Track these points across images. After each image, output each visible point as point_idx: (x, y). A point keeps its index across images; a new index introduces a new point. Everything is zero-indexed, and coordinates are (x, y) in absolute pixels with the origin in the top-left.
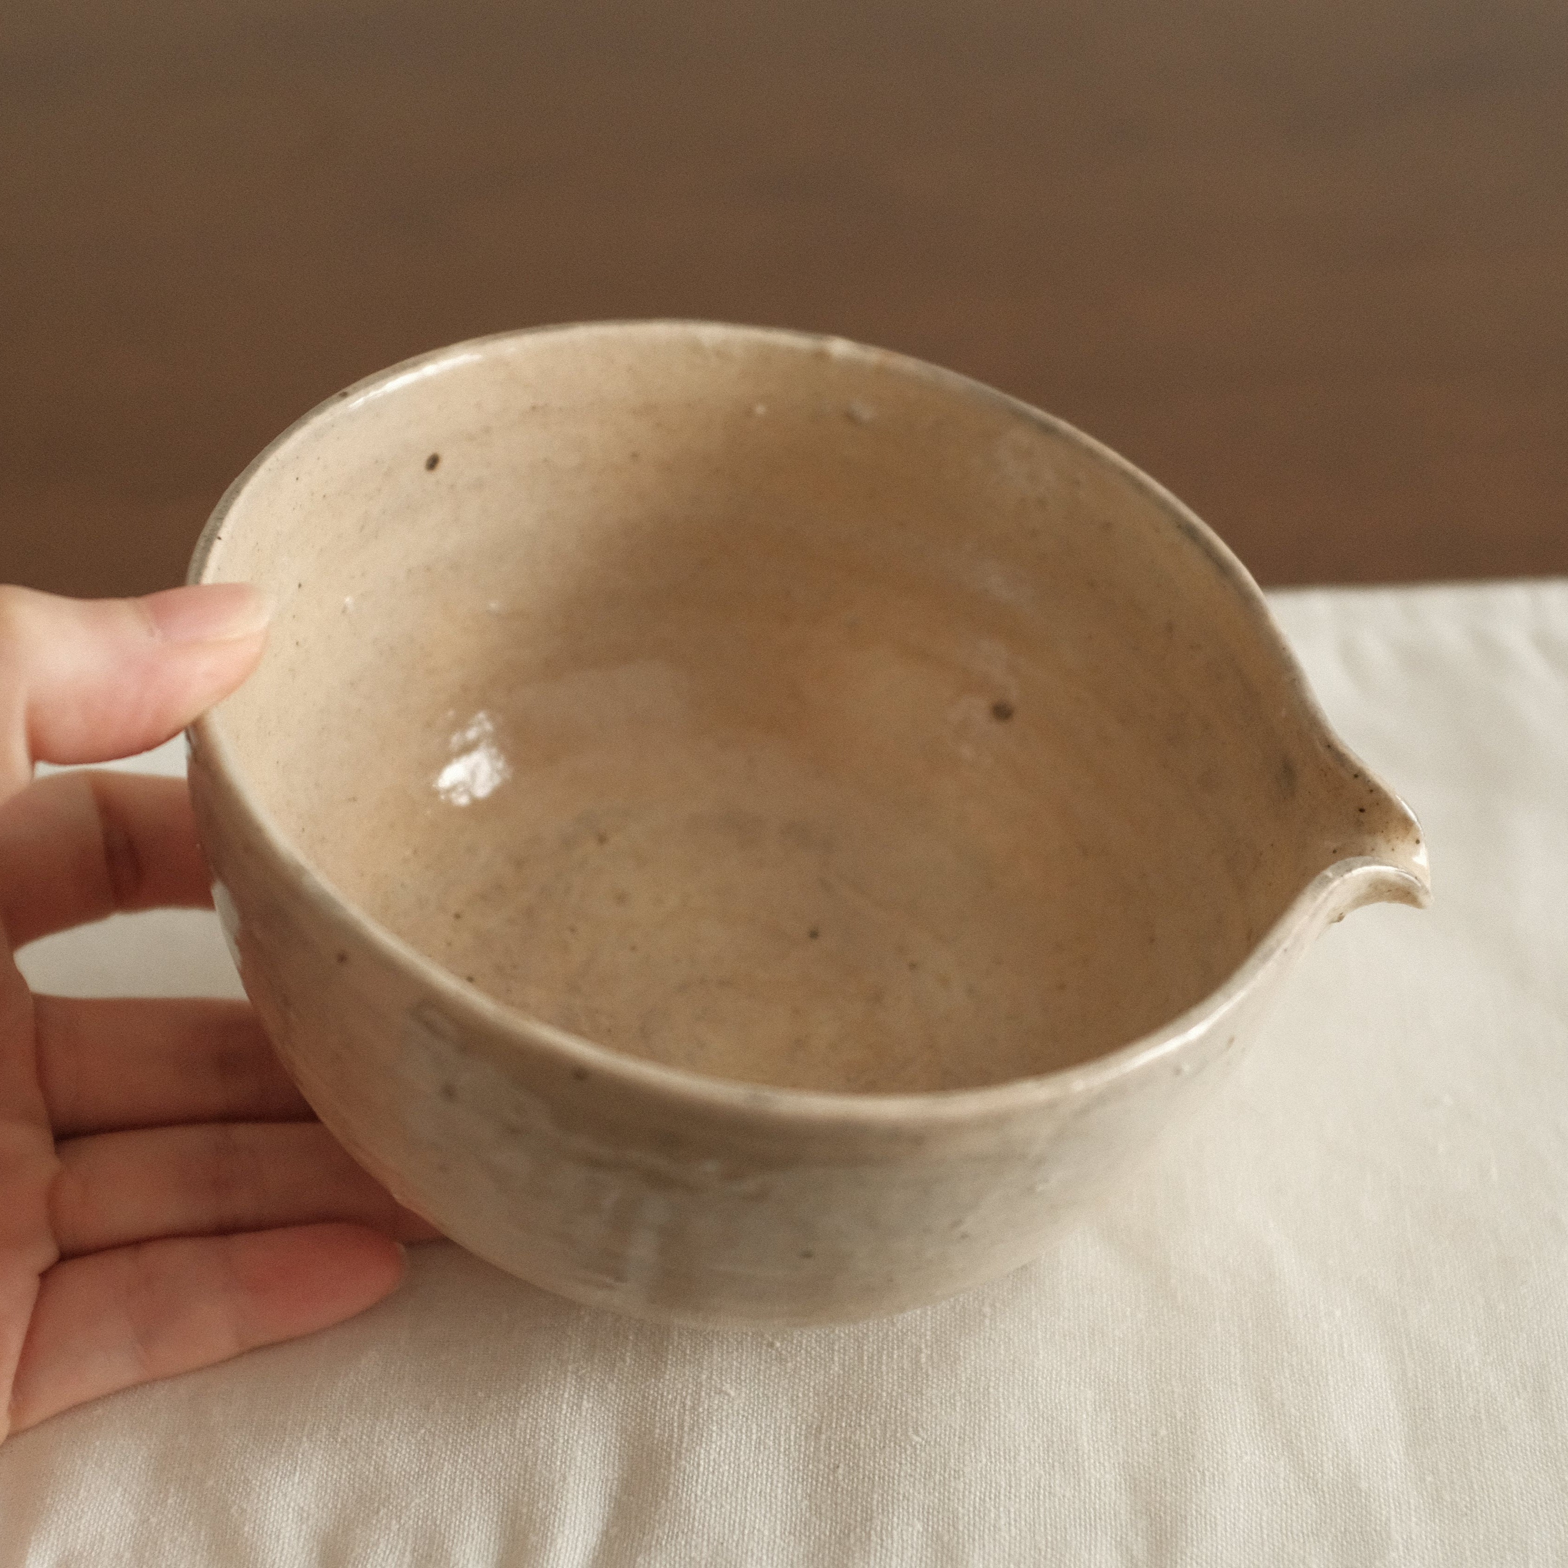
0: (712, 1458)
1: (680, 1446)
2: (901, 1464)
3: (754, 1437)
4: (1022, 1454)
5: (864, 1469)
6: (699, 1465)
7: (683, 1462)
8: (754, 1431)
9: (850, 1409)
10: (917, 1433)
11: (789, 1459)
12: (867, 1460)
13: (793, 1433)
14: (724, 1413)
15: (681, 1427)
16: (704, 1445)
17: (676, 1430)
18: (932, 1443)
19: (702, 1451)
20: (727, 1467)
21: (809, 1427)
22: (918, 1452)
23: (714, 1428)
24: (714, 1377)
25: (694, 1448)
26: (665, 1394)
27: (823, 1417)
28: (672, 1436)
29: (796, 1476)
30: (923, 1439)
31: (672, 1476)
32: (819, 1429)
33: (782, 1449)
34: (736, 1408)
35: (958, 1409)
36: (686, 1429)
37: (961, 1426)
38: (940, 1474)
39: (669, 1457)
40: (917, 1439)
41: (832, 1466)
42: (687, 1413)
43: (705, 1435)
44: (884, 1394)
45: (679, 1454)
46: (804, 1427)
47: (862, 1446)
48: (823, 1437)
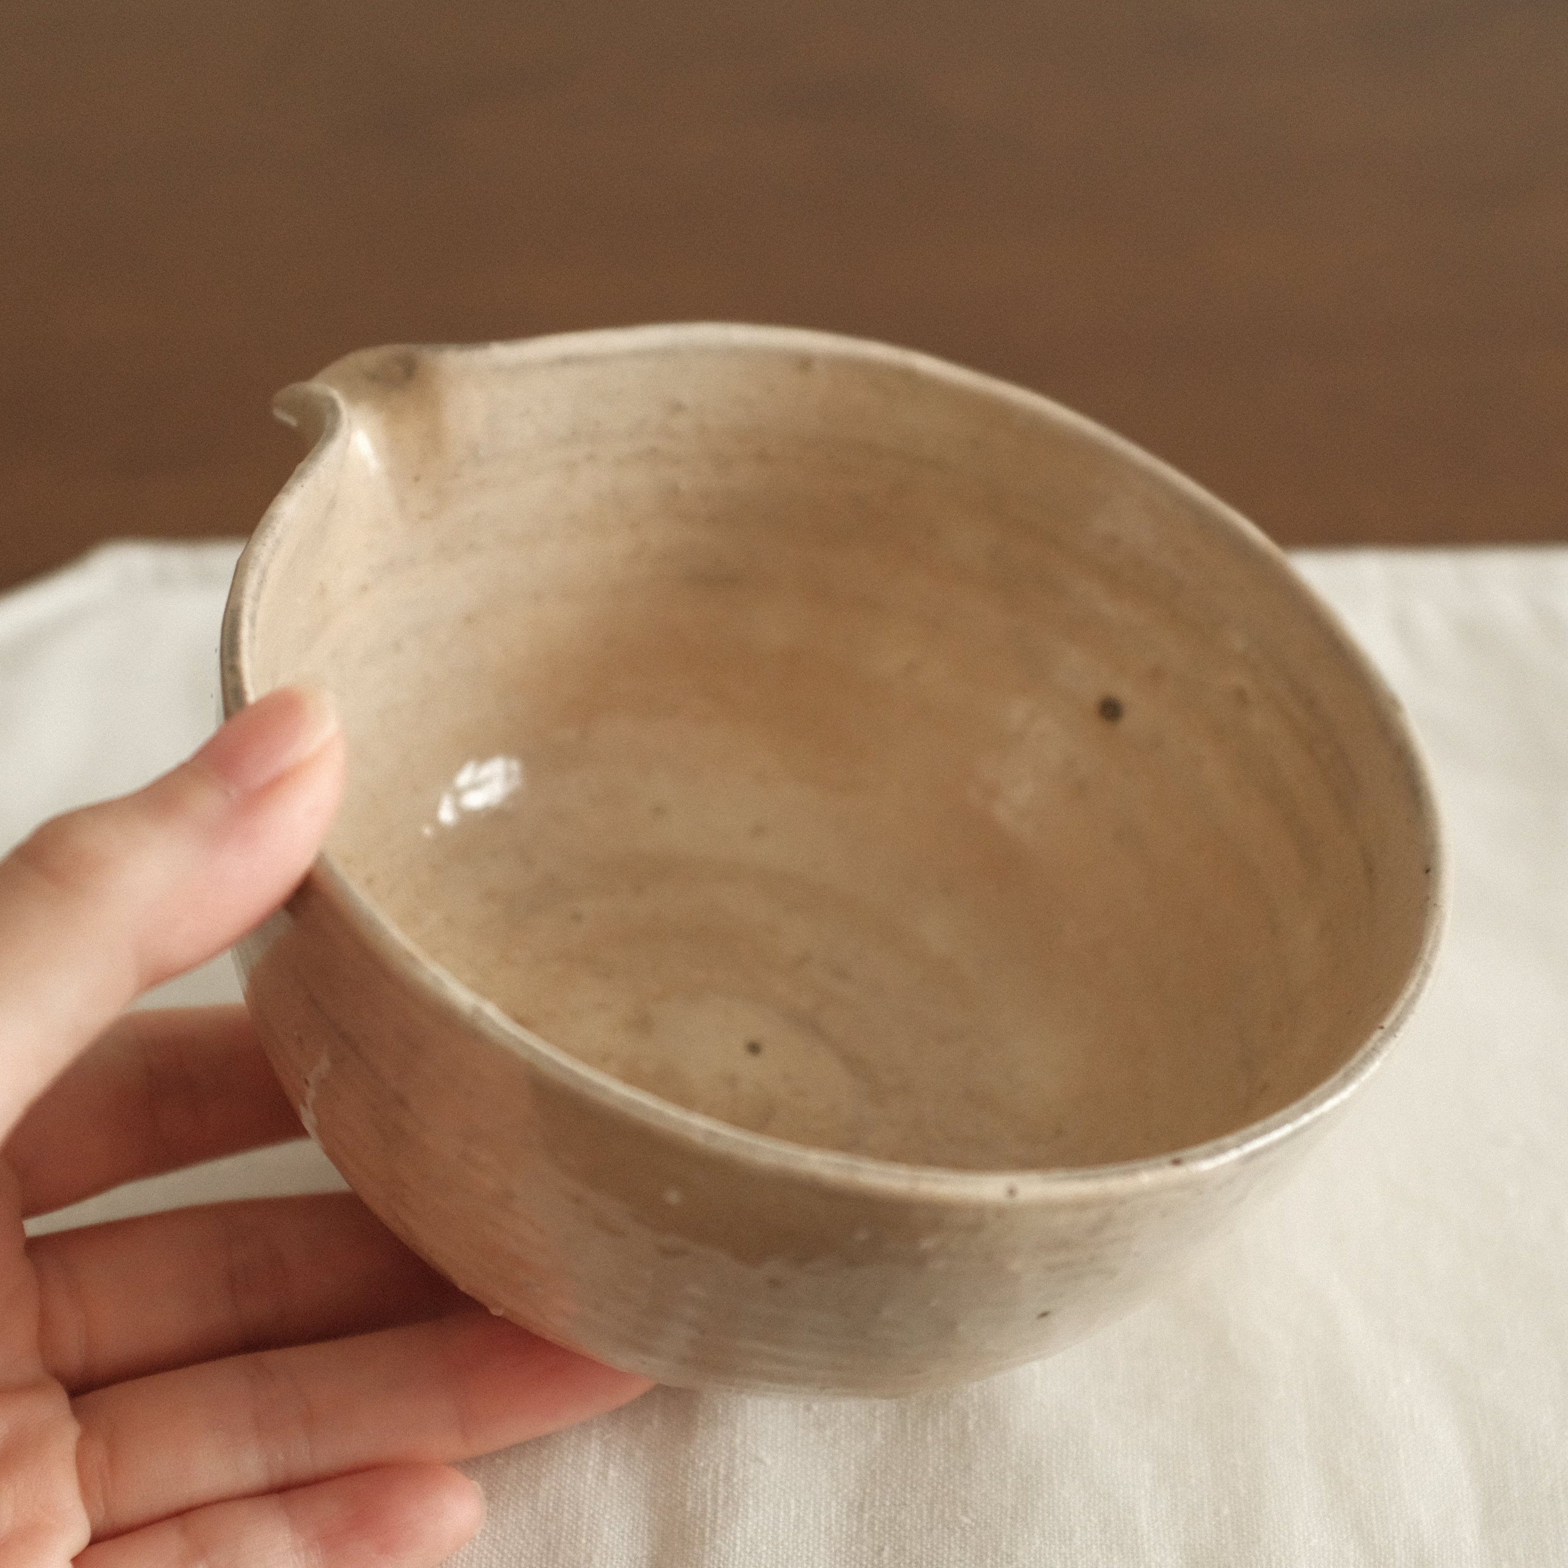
0: (749, 1536)
1: (714, 1522)
2: (949, 1547)
3: (793, 1513)
4: (1078, 1535)
5: (911, 1554)
6: (735, 1544)
7: (718, 1542)
8: (793, 1507)
9: (895, 1485)
10: (965, 1513)
11: (830, 1539)
12: (914, 1544)
13: (834, 1510)
14: (761, 1486)
15: (715, 1500)
16: (740, 1522)
17: (709, 1503)
18: (983, 1525)
19: (739, 1529)
20: (765, 1548)
21: (851, 1504)
22: (968, 1534)
23: (751, 1502)
24: (748, 1442)
25: (730, 1526)
26: (697, 1461)
27: (865, 1493)
28: (705, 1510)
29: (838, 1559)
30: (973, 1520)
31: (706, 1556)
32: (861, 1507)
33: (823, 1529)
34: (772, 1479)
35: (1009, 1487)
36: (720, 1502)
37: (1012, 1506)
38: (992, 1559)
39: (702, 1533)
40: (965, 1520)
41: (876, 1548)
42: (721, 1483)
43: (741, 1510)
44: (930, 1469)
45: (714, 1531)
46: (845, 1504)
47: (908, 1527)
48: (866, 1516)
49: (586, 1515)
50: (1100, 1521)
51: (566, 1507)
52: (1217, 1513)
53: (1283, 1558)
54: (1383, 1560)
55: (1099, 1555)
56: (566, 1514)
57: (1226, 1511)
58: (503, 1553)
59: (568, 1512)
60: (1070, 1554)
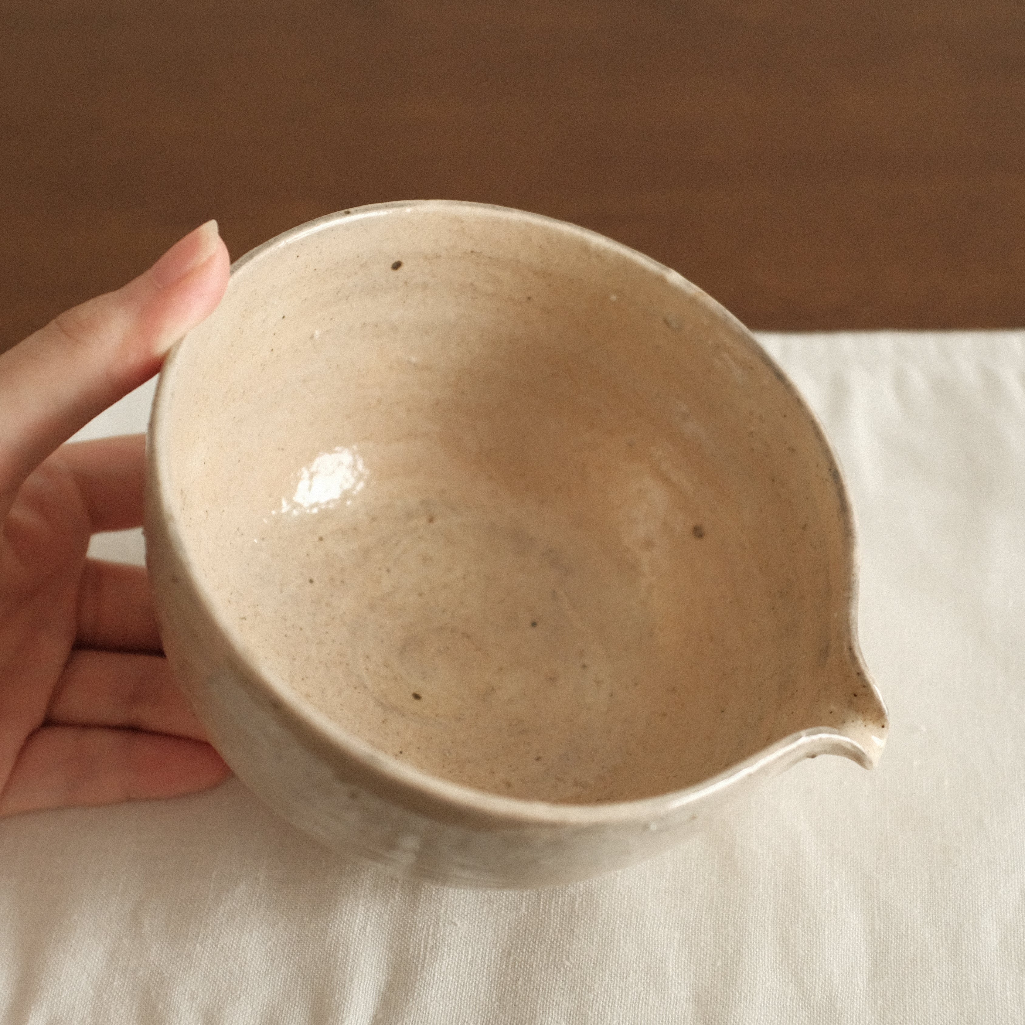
0: (442, 971)
1: (424, 961)
2: (556, 980)
3: (469, 957)
4: (631, 975)
5: (534, 982)
6: (434, 975)
7: (425, 973)
8: (470, 952)
9: (530, 940)
10: (568, 959)
11: (490, 973)
12: (536, 977)
13: (493, 954)
14: (453, 939)
15: (426, 947)
16: (438, 962)
17: (422, 950)
18: (577, 967)
19: (437, 966)
20: (451, 978)
21: (504, 951)
22: (568, 972)
23: (446, 950)
24: (448, 912)
25: (432, 964)
26: (418, 923)
27: (512, 944)
28: (419, 953)
29: (493, 985)
30: (571, 964)
31: (417, 982)
32: (509, 953)
33: (486, 966)
34: (460, 935)
35: (594, 943)
36: (428, 949)
37: (595, 956)
38: (580, 989)
39: (416, 968)
40: (567, 963)
41: (515, 979)
42: (430, 937)
43: (440, 954)
44: (551, 931)
45: (423, 966)
46: (500, 951)
47: (534, 966)
48: (512, 958)
49: (352, 953)
50: (645, 967)
51: (341, 948)
52: (714, 964)
53: (749, 994)
54: (807, 996)
55: (642, 989)
56: (340, 952)
57: (719, 964)
58: (304, 976)
59: (342, 951)
60: (626, 987)
